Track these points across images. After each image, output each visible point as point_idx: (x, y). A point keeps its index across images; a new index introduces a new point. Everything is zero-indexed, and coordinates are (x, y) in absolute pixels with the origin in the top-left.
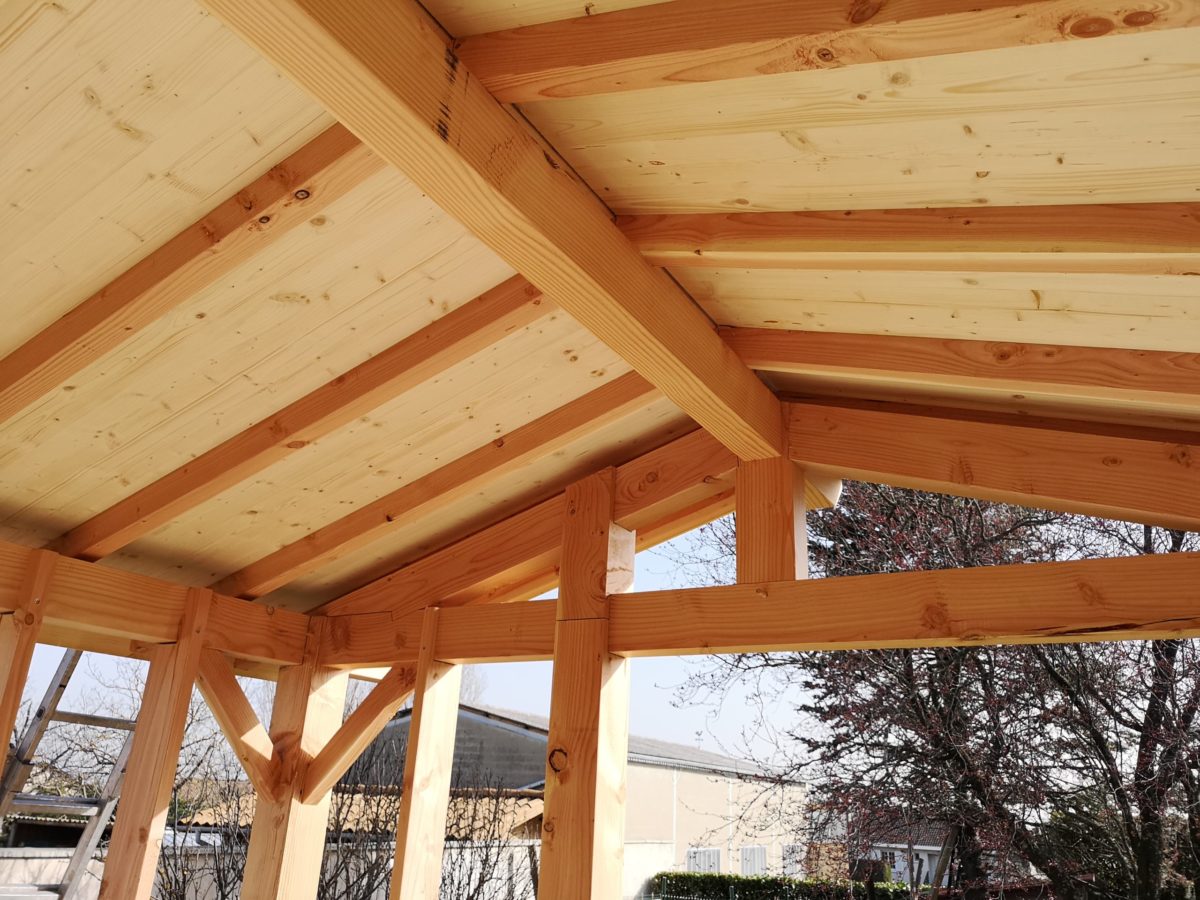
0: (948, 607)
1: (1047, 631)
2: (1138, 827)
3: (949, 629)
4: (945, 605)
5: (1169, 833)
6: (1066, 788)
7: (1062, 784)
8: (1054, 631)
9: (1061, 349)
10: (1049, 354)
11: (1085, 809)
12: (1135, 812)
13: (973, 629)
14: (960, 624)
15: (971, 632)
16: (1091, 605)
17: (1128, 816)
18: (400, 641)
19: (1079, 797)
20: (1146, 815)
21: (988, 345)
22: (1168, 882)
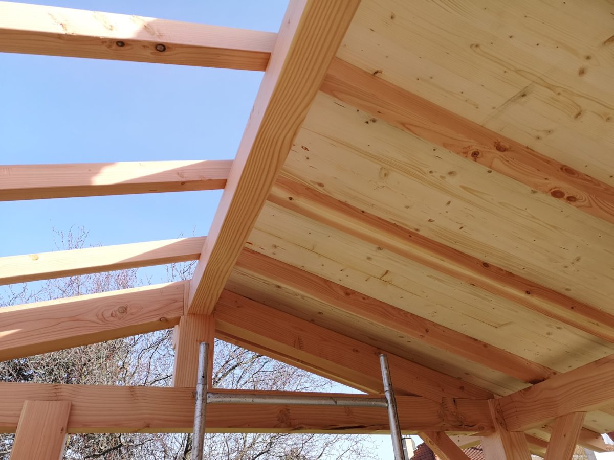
0: (290, 411)
1: (332, 427)
3: (290, 423)
4: (289, 410)
8: (334, 427)
9: (369, 298)
10: (364, 299)
13: (301, 424)
14: (295, 420)
15: (300, 426)
16: (348, 415)
21: (342, 287)
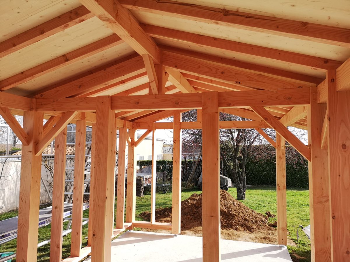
2: (235, 147)
5: (240, 148)
6: (224, 140)
7: (223, 140)
11: (227, 144)
12: (235, 144)
17: (234, 145)
18: (149, 126)
19: (226, 141)
20: (237, 145)
22: (239, 156)
